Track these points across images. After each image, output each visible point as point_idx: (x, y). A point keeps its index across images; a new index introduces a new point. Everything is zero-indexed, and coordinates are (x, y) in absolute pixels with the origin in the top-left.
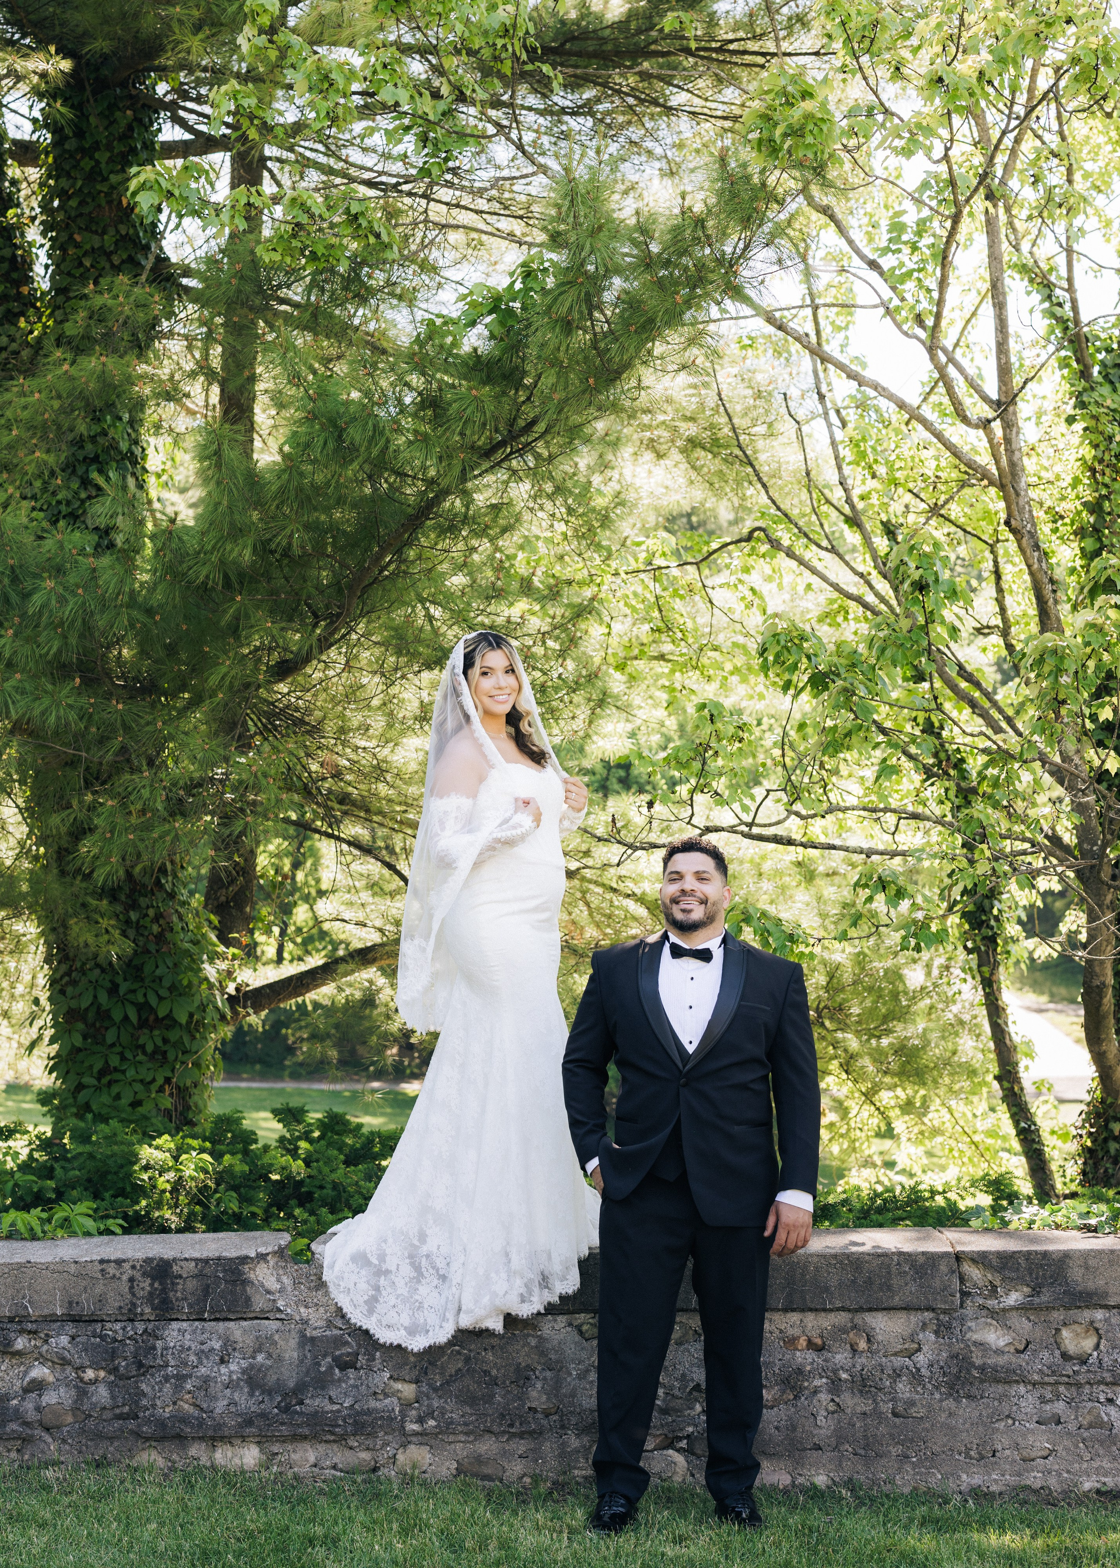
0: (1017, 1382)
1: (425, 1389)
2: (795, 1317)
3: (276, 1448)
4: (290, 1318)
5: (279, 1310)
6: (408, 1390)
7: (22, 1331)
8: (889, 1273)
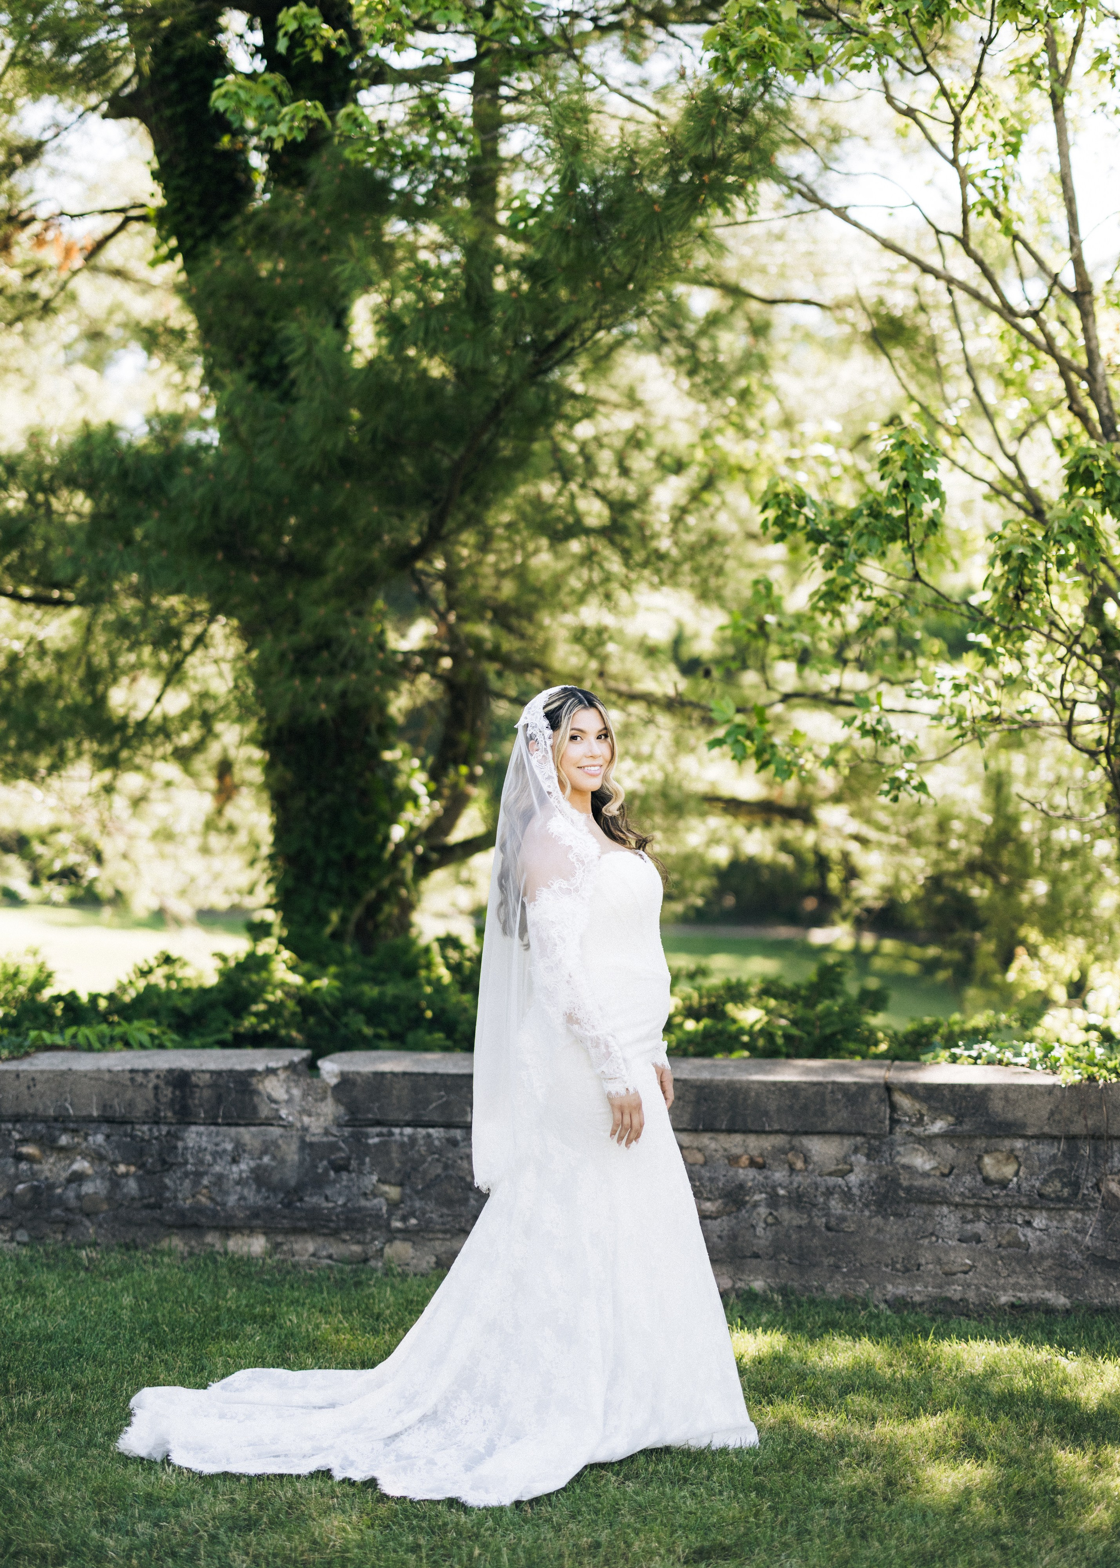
0: (941, 1203)
1: (408, 1191)
2: (738, 1138)
3: (280, 1239)
4: (291, 1125)
5: (281, 1118)
6: (394, 1192)
7: (65, 1130)
8: (823, 1100)
